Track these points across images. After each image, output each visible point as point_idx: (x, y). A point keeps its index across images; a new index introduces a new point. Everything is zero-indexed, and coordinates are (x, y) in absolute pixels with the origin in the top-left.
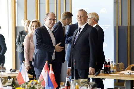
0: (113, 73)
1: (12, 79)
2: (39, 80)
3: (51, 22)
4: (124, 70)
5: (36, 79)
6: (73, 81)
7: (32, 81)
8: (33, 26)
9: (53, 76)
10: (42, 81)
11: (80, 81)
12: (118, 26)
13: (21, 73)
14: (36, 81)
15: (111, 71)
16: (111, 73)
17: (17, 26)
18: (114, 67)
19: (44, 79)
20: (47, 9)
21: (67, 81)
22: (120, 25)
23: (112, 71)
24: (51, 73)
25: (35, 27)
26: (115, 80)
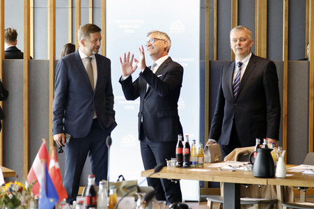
0: (196, 167)
2: (26, 183)
4: (221, 160)
6: (104, 184)
7: (10, 184)
9: (57, 173)
10: (34, 184)
11: (120, 184)
12: (210, 62)
14: (19, 183)
15: (191, 163)
16: (192, 168)
18: (197, 153)
19: (37, 181)
21: (90, 184)
22: (215, 59)
23: (193, 163)
24: (54, 167)
26: (202, 184)
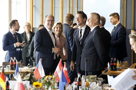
0: (119, 71)
1: (29, 75)
2: (53, 76)
3: (49, 23)
5: (51, 75)
6: (84, 77)
7: (48, 76)
8: (57, 28)
9: (66, 72)
10: (57, 76)
11: (89, 77)
13: (38, 69)
14: (51, 76)
15: (117, 69)
16: (117, 71)
17: (34, 27)
20: (61, 13)
21: (78, 77)
24: (65, 70)
25: (59, 29)
